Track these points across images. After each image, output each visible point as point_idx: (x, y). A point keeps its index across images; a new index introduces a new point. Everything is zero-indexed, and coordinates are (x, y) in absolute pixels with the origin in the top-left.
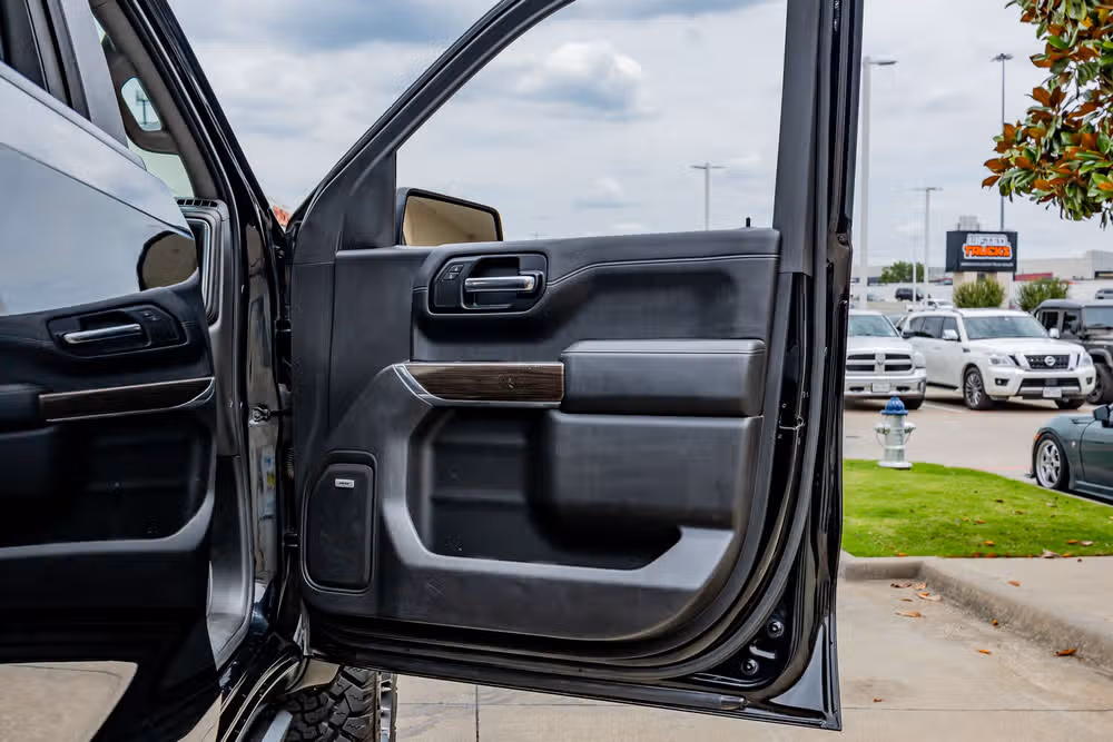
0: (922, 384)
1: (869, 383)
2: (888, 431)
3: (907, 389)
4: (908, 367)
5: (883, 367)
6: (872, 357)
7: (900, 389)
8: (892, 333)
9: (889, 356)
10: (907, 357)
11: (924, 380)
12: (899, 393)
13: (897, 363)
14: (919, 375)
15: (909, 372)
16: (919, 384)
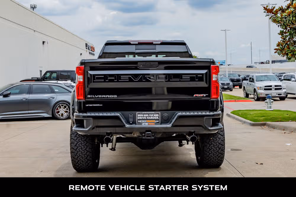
0: (285, 93)
1: (271, 93)
2: (268, 102)
3: (281, 94)
4: (281, 89)
5: (274, 89)
6: (271, 86)
7: (279, 95)
8: (277, 80)
9: (276, 86)
10: (281, 86)
11: (286, 92)
12: (278, 96)
13: (278, 88)
14: (284, 91)
15: (282, 90)
16: (284, 93)
